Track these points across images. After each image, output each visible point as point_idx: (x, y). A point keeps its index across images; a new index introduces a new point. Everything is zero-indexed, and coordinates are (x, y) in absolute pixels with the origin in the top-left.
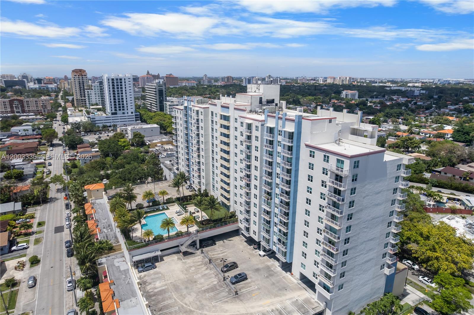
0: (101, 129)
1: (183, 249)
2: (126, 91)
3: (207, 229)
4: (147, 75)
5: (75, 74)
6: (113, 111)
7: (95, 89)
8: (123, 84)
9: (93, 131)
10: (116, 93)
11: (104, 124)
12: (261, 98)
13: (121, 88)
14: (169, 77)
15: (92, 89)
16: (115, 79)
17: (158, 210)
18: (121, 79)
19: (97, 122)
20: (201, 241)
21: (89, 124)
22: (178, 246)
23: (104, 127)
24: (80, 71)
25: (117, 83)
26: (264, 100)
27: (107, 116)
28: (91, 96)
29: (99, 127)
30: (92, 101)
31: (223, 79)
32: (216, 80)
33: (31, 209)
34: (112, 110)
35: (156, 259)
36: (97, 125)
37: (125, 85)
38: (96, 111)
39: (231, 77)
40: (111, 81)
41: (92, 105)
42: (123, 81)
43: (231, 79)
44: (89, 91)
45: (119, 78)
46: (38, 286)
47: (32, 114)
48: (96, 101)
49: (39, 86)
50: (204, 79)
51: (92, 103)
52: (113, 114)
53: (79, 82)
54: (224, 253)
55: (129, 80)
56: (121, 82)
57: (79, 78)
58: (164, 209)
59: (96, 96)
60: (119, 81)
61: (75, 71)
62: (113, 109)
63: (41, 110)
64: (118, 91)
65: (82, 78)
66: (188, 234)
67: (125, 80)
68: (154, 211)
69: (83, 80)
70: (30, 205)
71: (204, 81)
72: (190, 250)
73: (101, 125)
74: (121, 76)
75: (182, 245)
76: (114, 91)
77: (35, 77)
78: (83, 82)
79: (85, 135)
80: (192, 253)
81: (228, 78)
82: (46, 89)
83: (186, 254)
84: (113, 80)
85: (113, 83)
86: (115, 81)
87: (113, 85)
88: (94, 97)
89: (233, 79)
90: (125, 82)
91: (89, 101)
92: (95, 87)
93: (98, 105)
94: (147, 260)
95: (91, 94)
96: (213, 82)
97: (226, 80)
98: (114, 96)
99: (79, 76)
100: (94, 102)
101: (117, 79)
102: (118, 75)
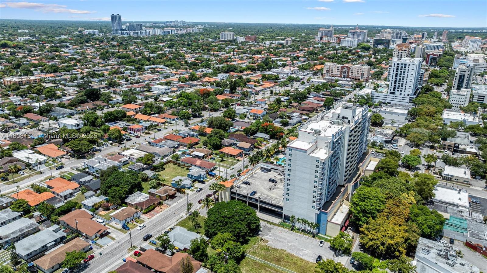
2: (408, 75)
11: (380, 100)
13: (403, 72)
22: (277, 170)
25: (402, 67)
26: (341, 117)
37: (408, 70)
40: (396, 65)
56: (405, 67)
62: (393, 89)
63: (360, 77)
64: (401, 74)
87: (397, 69)
90: (409, 67)
101: (402, 64)
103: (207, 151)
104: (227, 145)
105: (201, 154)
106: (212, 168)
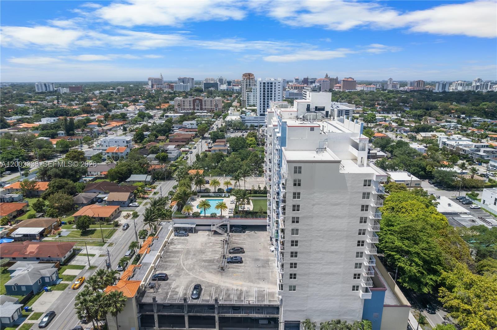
0: (249, 128)
1: (214, 228)
2: (275, 94)
3: (238, 217)
4: (325, 78)
5: (245, 77)
6: (262, 113)
7: (254, 92)
8: (273, 87)
9: (241, 130)
10: (266, 95)
11: (252, 124)
12: (309, 105)
13: (271, 91)
14: (347, 81)
15: (252, 92)
16: (266, 83)
17: (220, 196)
18: (271, 83)
19: (246, 121)
20: (232, 226)
21: (240, 123)
22: (210, 225)
23: (252, 126)
24: (249, 75)
25: (268, 86)
26: (312, 107)
27: (257, 117)
28: (250, 98)
29: (247, 126)
30: (250, 102)
31: (412, 84)
32: (403, 84)
33: (157, 182)
34: (260, 112)
35: (191, 230)
36: (246, 124)
37: (275, 89)
38: (251, 111)
39: (422, 81)
40: (262, 85)
41: (250, 106)
42: (273, 85)
43: (423, 84)
44: (249, 93)
45: (270, 82)
46: (127, 230)
47: (206, 111)
48: (254, 102)
49: (227, 88)
50: (389, 83)
51: (250, 104)
52: (261, 115)
53: (247, 84)
54: (244, 240)
55: (279, 84)
56: (271, 86)
57: (247, 81)
58: (225, 197)
59: (254, 98)
60: (270, 85)
61: (245, 75)
62: (262, 110)
63: (214, 109)
64: (268, 94)
65: (250, 81)
66: (222, 217)
67: (275, 84)
68: (217, 197)
69: (250, 83)
70: (159, 180)
71: (387, 86)
72: (220, 231)
73: (249, 125)
74: (272, 80)
75: (214, 225)
76: (264, 94)
77: (228, 80)
78: (250, 84)
79: (233, 132)
80: (220, 234)
81: (419, 82)
82: (232, 90)
83: (216, 233)
84: (264, 83)
85: (264, 86)
86: (266, 85)
87: (264, 89)
88: (253, 99)
89: (424, 83)
90: (275, 86)
91: (248, 102)
92: (254, 89)
93: (255, 106)
94: (184, 229)
95: (250, 96)
96: (398, 87)
97: (416, 85)
98: (264, 99)
99: (247, 79)
100: (252, 104)
101: (268, 83)
102: (270, 79)
103: (46, 221)
104: (85, 202)
105: (36, 231)
106: (68, 254)
